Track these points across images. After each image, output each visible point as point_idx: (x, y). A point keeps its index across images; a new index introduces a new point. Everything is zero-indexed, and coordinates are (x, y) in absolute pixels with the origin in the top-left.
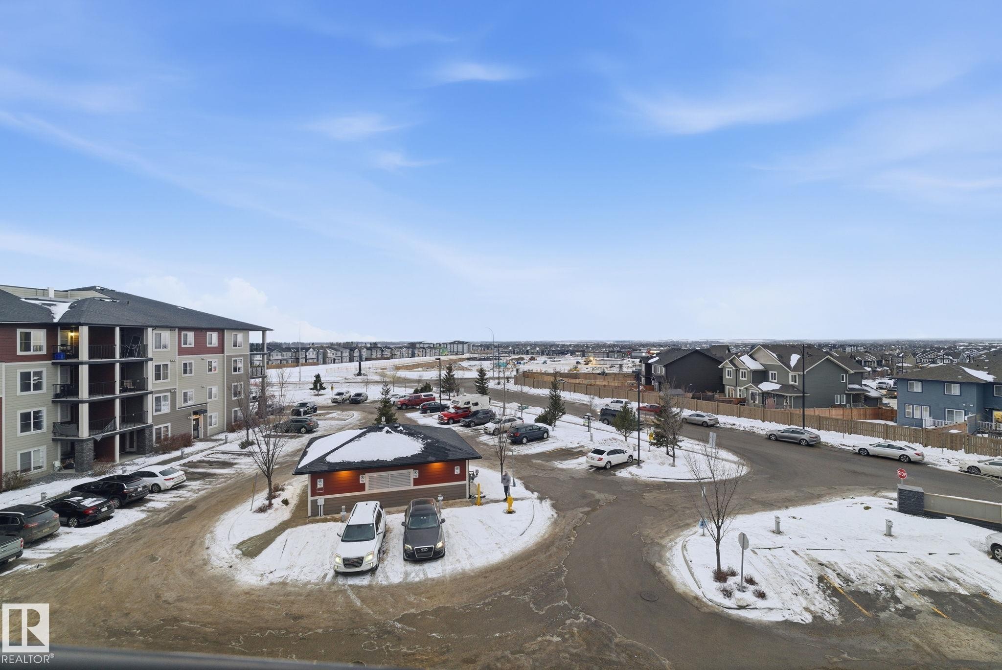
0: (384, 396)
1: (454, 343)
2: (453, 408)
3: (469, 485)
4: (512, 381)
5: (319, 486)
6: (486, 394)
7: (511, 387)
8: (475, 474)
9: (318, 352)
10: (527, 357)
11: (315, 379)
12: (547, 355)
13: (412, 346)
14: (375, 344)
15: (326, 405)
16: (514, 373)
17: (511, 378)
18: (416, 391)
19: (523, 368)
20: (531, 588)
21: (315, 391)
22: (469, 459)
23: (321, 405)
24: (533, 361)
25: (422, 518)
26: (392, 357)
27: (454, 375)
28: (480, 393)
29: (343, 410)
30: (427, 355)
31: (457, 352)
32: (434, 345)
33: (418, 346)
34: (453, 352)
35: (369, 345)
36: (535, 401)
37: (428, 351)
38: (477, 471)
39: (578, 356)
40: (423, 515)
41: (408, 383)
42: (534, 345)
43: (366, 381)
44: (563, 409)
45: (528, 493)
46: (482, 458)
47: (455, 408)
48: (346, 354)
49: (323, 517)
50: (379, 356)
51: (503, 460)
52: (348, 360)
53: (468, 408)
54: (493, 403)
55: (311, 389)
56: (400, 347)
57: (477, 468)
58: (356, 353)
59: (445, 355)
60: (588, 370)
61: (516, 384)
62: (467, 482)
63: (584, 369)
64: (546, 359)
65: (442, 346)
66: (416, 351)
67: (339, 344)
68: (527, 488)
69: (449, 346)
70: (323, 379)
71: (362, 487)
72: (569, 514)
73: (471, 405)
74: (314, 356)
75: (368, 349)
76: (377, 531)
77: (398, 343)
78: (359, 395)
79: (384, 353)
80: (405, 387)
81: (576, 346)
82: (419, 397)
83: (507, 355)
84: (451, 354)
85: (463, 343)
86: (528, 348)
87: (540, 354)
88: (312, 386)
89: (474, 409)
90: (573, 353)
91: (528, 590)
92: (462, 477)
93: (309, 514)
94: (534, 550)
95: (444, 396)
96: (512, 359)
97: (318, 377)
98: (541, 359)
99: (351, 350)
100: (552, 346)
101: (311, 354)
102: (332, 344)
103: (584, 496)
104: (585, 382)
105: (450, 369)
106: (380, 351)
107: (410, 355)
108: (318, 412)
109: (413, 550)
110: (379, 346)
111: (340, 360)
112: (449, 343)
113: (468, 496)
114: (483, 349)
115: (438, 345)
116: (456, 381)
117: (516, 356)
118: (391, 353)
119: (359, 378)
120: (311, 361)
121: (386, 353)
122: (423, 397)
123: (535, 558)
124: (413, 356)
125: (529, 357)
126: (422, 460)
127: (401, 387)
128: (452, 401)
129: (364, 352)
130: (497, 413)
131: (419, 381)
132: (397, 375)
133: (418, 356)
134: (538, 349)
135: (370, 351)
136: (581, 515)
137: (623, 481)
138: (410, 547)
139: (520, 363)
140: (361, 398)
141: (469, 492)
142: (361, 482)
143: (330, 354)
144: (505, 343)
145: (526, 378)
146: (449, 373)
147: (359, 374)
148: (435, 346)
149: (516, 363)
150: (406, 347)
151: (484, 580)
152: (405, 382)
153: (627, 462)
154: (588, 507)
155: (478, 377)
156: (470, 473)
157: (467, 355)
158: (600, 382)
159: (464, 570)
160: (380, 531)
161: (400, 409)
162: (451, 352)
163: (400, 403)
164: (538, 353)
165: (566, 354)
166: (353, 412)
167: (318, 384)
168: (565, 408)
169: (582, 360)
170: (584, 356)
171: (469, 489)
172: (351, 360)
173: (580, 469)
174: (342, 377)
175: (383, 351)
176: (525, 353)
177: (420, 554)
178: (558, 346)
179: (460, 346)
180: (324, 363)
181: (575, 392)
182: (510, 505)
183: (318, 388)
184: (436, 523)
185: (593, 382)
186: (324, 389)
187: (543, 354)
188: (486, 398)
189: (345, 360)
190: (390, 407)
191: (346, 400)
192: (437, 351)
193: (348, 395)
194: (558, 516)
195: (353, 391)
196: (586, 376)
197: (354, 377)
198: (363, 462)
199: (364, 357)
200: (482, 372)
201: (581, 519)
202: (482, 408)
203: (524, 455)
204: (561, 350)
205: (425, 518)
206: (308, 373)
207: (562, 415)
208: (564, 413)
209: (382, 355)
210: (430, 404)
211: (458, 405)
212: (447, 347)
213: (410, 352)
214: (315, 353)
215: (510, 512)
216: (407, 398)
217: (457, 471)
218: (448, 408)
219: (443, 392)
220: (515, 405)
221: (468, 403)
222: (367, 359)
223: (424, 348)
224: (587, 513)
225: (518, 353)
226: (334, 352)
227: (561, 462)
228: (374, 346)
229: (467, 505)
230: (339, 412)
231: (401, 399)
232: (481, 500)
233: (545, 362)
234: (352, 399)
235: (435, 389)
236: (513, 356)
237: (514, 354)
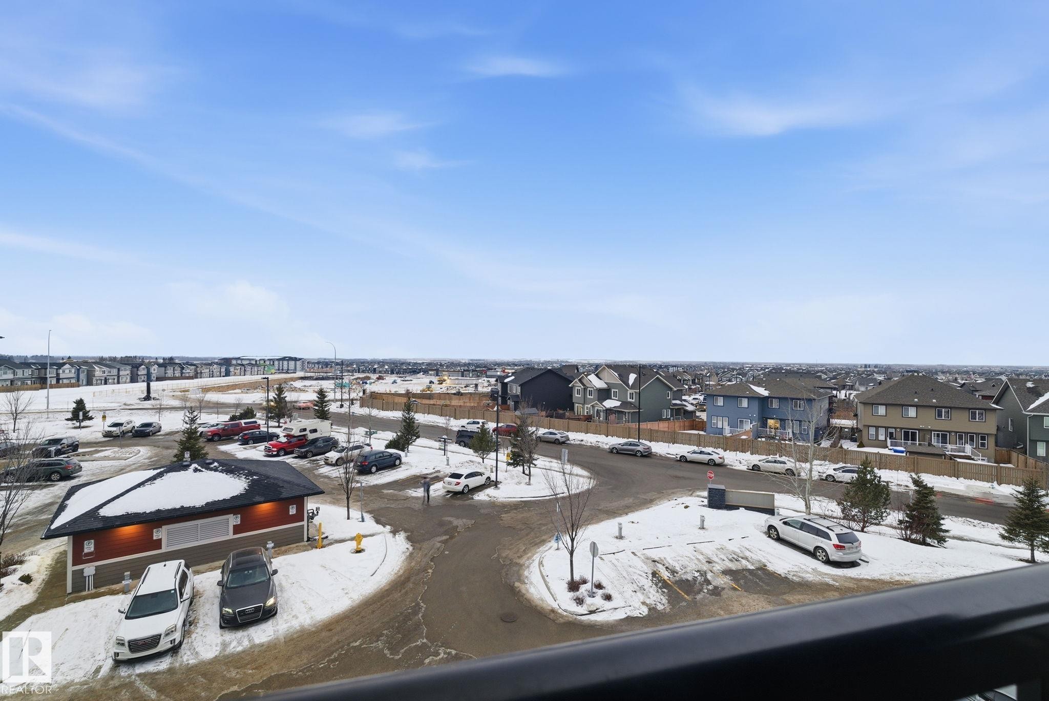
0: (188, 426)
1: (284, 359)
2: (285, 436)
3: (308, 526)
4: (358, 404)
5: (86, 551)
6: (327, 419)
7: (357, 410)
8: (315, 512)
9: (78, 370)
10: (374, 376)
11: (74, 405)
12: (397, 373)
13: (226, 363)
14: (171, 359)
15: (93, 440)
16: (361, 394)
17: (356, 400)
18: (233, 418)
19: (369, 388)
20: (385, 632)
21: (75, 422)
22: (308, 495)
23: (85, 441)
24: (381, 381)
25: (246, 572)
26: (196, 376)
27: (286, 397)
28: (319, 417)
29: (121, 446)
30: (247, 373)
31: (288, 370)
32: (256, 361)
33: (234, 362)
34: (282, 369)
35: (161, 361)
36: (385, 425)
37: (248, 368)
38: (318, 509)
39: (431, 375)
40: (248, 569)
41: (222, 408)
42: (382, 363)
43: (159, 406)
44: (417, 433)
45: (379, 528)
46: (324, 493)
47: (287, 436)
48: (126, 372)
49: (94, 591)
50: (178, 374)
51: (349, 492)
52: (128, 380)
53: (304, 436)
54: (336, 429)
55: (68, 420)
56: (209, 363)
57: (317, 505)
58: (142, 371)
59: (272, 374)
60: (442, 390)
61: (362, 406)
62: (305, 523)
63: (437, 389)
64: (396, 379)
65: (268, 363)
66: (232, 369)
67: (114, 359)
68: (378, 522)
69: (276, 363)
70: (88, 406)
71: (158, 544)
72: (426, 545)
73: (307, 432)
74: (72, 375)
75: (160, 365)
76: (181, 598)
77: (206, 359)
78: (149, 425)
79: (184, 371)
80: (218, 413)
81: (429, 364)
82: (238, 425)
83: (350, 374)
84: (279, 373)
85: (295, 359)
86: (376, 366)
87: (390, 372)
88: (70, 416)
89: (311, 436)
90: (426, 372)
91: (382, 635)
92: (299, 517)
93: (69, 590)
94: (387, 590)
95: (271, 423)
96: (356, 379)
97: (80, 404)
98: (390, 379)
99: (133, 367)
100: (402, 364)
101: (67, 372)
102: (102, 359)
103: (442, 524)
104: (442, 402)
105: (280, 390)
106: (179, 369)
107: (223, 374)
108: (80, 450)
109: (235, 613)
110: (177, 361)
111: (116, 381)
112: (277, 360)
113: (306, 539)
114: (320, 366)
115: (262, 362)
116: (288, 405)
117: (362, 375)
118: (196, 371)
119: (148, 404)
120: (65, 381)
121: (188, 371)
122: (243, 425)
123: (388, 598)
124: (227, 374)
125: (377, 376)
126: (246, 502)
127: (211, 413)
128: (283, 428)
129: (155, 370)
130: (340, 440)
131: (237, 406)
132: (205, 399)
133: (235, 375)
134: (386, 367)
135: (163, 369)
136: (439, 545)
137: (481, 504)
138: (230, 611)
139: (366, 383)
140: (151, 429)
141: (308, 534)
142: (155, 538)
143: (98, 372)
144: (348, 360)
145: (372, 399)
146: (279, 395)
147: (148, 398)
148: (258, 363)
149: (361, 382)
150: (217, 364)
151: (328, 634)
152: (218, 407)
153: (484, 485)
154: (445, 535)
155: (317, 399)
156: (309, 512)
157: (300, 374)
158: (455, 402)
159: (302, 627)
160: (185, 597)
161: (210, 440)
162: (279, 370)
163: (210, 433)
164: (386, 372)
165: (418, 373)
166: (139, 448)
167: (80, 413)
168: (419, 431)
169: (435, 379)
170: (437, 375)
171: (308, 530)
172: (134, 380)
173: (436, 496)
174: (119, 403)
175: (183, 368)
176: (371, 372)
177: (242, 618)
178: (409, 364)
179: (292, 363)
180: (89, 383)
181: (429, 414)
182: (359, 543)
183: (81, 417)
184: (265, 575)
185: (448, 402)
186: (91, 418)
187: (392, 373)
188: (327, 423)
189: (124, 380)
190: (197, 439)
191: (128, 432)
192: (261, 368)
193: (129, 427)
194: (414, 549)
195: (138, 420)
196: (440, 396)
197: (138, 401)
198: (159, 511)
199: (154, 376)
200: (322, 393)
201: (438, 549)
202: (321, 436)
203: (374, 485)
204: (414, 369)
205: (250, 571)
206: (64, 398)
207: (416, 439)
208: (418, 437)
209: (182, 373)
210: (253, 432)
211: (292, 433)
212: (273, 364)
213: (223, 370)
214: (73, 371)
215: (359, 551)
216: (220, 427)
217: (293, 511)
218: (278, 437)
219: (271, 418)
220: (361, 430)
221: (305, 430)
222: (159, 379)
223: (243, 365)
224: (445, 542)
225: (363, 372)
226: (105, 369)
227: (415, 490)
228: (169, 362)
229: (305, 549)
230: (116, 449)
231: (212, 429)
232: (322, 542)
233: (395, 382)
234: (136, 431)
235: (258, 415)
236: (357, 375)
237: (359, 372)
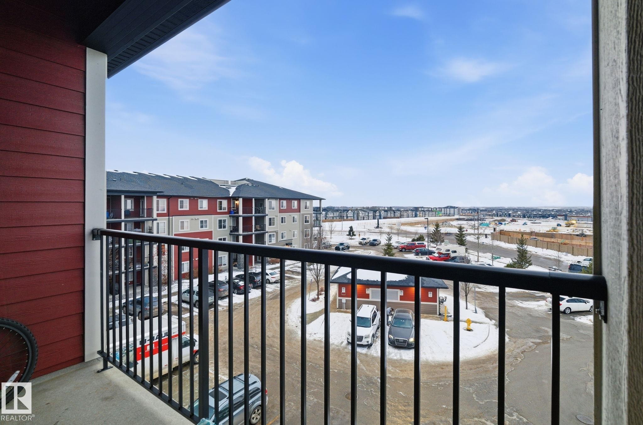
0: (388, 242)
1: (447, 207)
2: (437, 253)
3: (439, 306)
4: (490, 237)
5: (343, 292)
6: (464, 245)
7: (488, 241)
8: (444, 300)
9: (354, 213)
10: (509, 219)
11: (349, 229)
12: (528, 217)
13: (416, 209)
14: (391, 208)
15: (355, 245)
16: (492, 231)
17: (489, 235)
18: (413, 240)
19: (502, 227)
21: (349, 236)
22: (439, 288)
23: (352, 245)
24: (514, 223)
25: (401, 321)
26: (401, 217)
27: (440, 230)
28: (459, 244)
29: (364, 249)
30: (426, 215)
31: (450, 214)
32: (432, 209)
33: (420, 209)
34: (446, 214)
35: (387, 209)
36: (506, 253)
37: (427, 213)
38: (446, 298)
39: (560, 220)
40: (402, 319)
41: (409, 234)
42: (515, 210)
43: (381, 232)
45: (487, 320)
46: (448, 288)
47: (439, 253)
48: (371, 214)
49: (345, 310)
50: (392, 216)
51: (467, 293)
52: (372, 218)
53: (448, 254)
54: (471, 252)
55: (347, 235)
56: (407, 210)
57: (446, 296)
58: (377, 214)
59: (440, 216)
60: (568, 231)
61: (493, 239)
62: (437, 304)
63: (563, 230)
64: (527, 221)
65: (438, 210)
66: (418, 213)
67: (368, 208)
68: (487, 316)
69: (443, 210)
70: (354, 230)
71: (368, 296)
73: (450, 252)
74: (352, 215)
75: (385, 211)
76: (372, 323)
77: (407, 208)
78: (375, 240)
79: (395, 214)
80: (406, 237)
81: (558, 211)
82: (414, 244)
83: (491, 217)
84: (445, 216)
85: (454, 208)
86: (510, 212)
87: (522, 217)
88: (348, 233)
89: (453, 255)
90: (554, 217)
91: (474, 385)
92: (434, 299)
93: (337, 307)
95: (432, 245)
96: (495, 221)
97: (351, 228)
98: (521, 221)
99: (374, 212)
100: (534, 210)
101: (350, 214)
102: (364, 208)
103: (538, 331)
105: (437, 226)
106: (393, 213)
107: (414, 216)
108: (350, 249)
110: (393, 209)
111: (367, 218)
112: (443, 208)
113: (438, 314)
114: (470, 212)
115: (435, 209)
116: (442, 235)
117: (499, 218)
118: (401, 214)
119: (377, 230)
120: (350, 218)
121: (397, 214)
122: (417, 244)
124: (416, 216)
125: (511, 219)
126: (406, 284)
127: (404, 237)
128: (436, 248)
129: (383, 213)
130: (472, 260)
131: (416, 233)
132: (401, 229)
133: (420, 216)
134: (519, 213)
135: (386, 213)
136: (531, 344)
137: (582, 326)
139: (502, 224)
140: (377, 242)
141: (439, 311)
142: (367, 293)
143: (361, 214)
144: (490, 208)
145: (503, 235)
146: (437, 229)
147: (378, 227)
148: (433, 210)
149: (498, 223)
150: (412, 210)
152: (406, 234)
155: (458, 233)
156: (440, 298)
157: (457, 217)
160: (374, 323)
161: (401, 251)
162: (444, 214)
163: (400, 247)
164: (519, 216)
165: (547, 217)
166: (371, 251)
167: (351, 233)
169: (563, 223)
170: (566, 219)
171: (440, 309)
172: (374, 218)
174: (367, 229)
175: (395, 212)
176: (507, 216)
177: (398, 343)
178: (540, 210)
179: (452, 210)
180: (358, 219)
181: (547, 249)
182: (469, 325)
183: (351, 234)
184: (411, 325)
186: (355, 235)
187: (524, 217)
188: (464, 248)
189: (370, 218)
190: (391, 249)
191: (368, 243)
192: (434, 213)
193: (368, 241)
194: (509, 341)
195: (372, 237)
196: (562, 236)
197: (374, 229)
199: (382, 217)
200: (460, 229)
201: (530, 347)
202: (460, 255)
203: (490, 292)
204: (545, 215)
205: (404, 321)
206: (346, 225)
208: (531, 264)
209: (394, 215)
210: (421, 249)
211: (441, 252)
212: (441, 211)
213: (414, 214)
214: (352, 213)
215: (469, 330)
216: (406, 244)
217: (430, 295)
218: (435, 253)
219: (432, 242)
220: (489, 255)
221: (449, 250)
222: (384, 218)
223: (424, 211)
225: (500, 216)
226: (364, 213)
227: (521, 302)
228: (390, 209)
229: (437, 320)
230: (363, 250)
231: (402, 245)
232: (447, 318)
233: (525, 224)
234: (371, 243)
235: (426, 239)
236: (496, 218)
237: (497, 216)
